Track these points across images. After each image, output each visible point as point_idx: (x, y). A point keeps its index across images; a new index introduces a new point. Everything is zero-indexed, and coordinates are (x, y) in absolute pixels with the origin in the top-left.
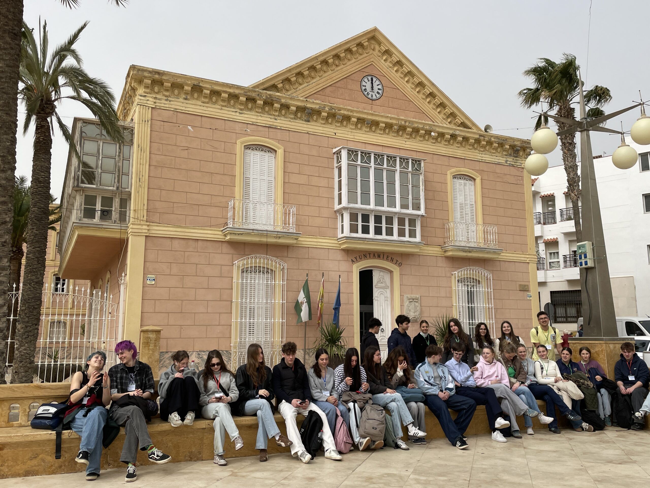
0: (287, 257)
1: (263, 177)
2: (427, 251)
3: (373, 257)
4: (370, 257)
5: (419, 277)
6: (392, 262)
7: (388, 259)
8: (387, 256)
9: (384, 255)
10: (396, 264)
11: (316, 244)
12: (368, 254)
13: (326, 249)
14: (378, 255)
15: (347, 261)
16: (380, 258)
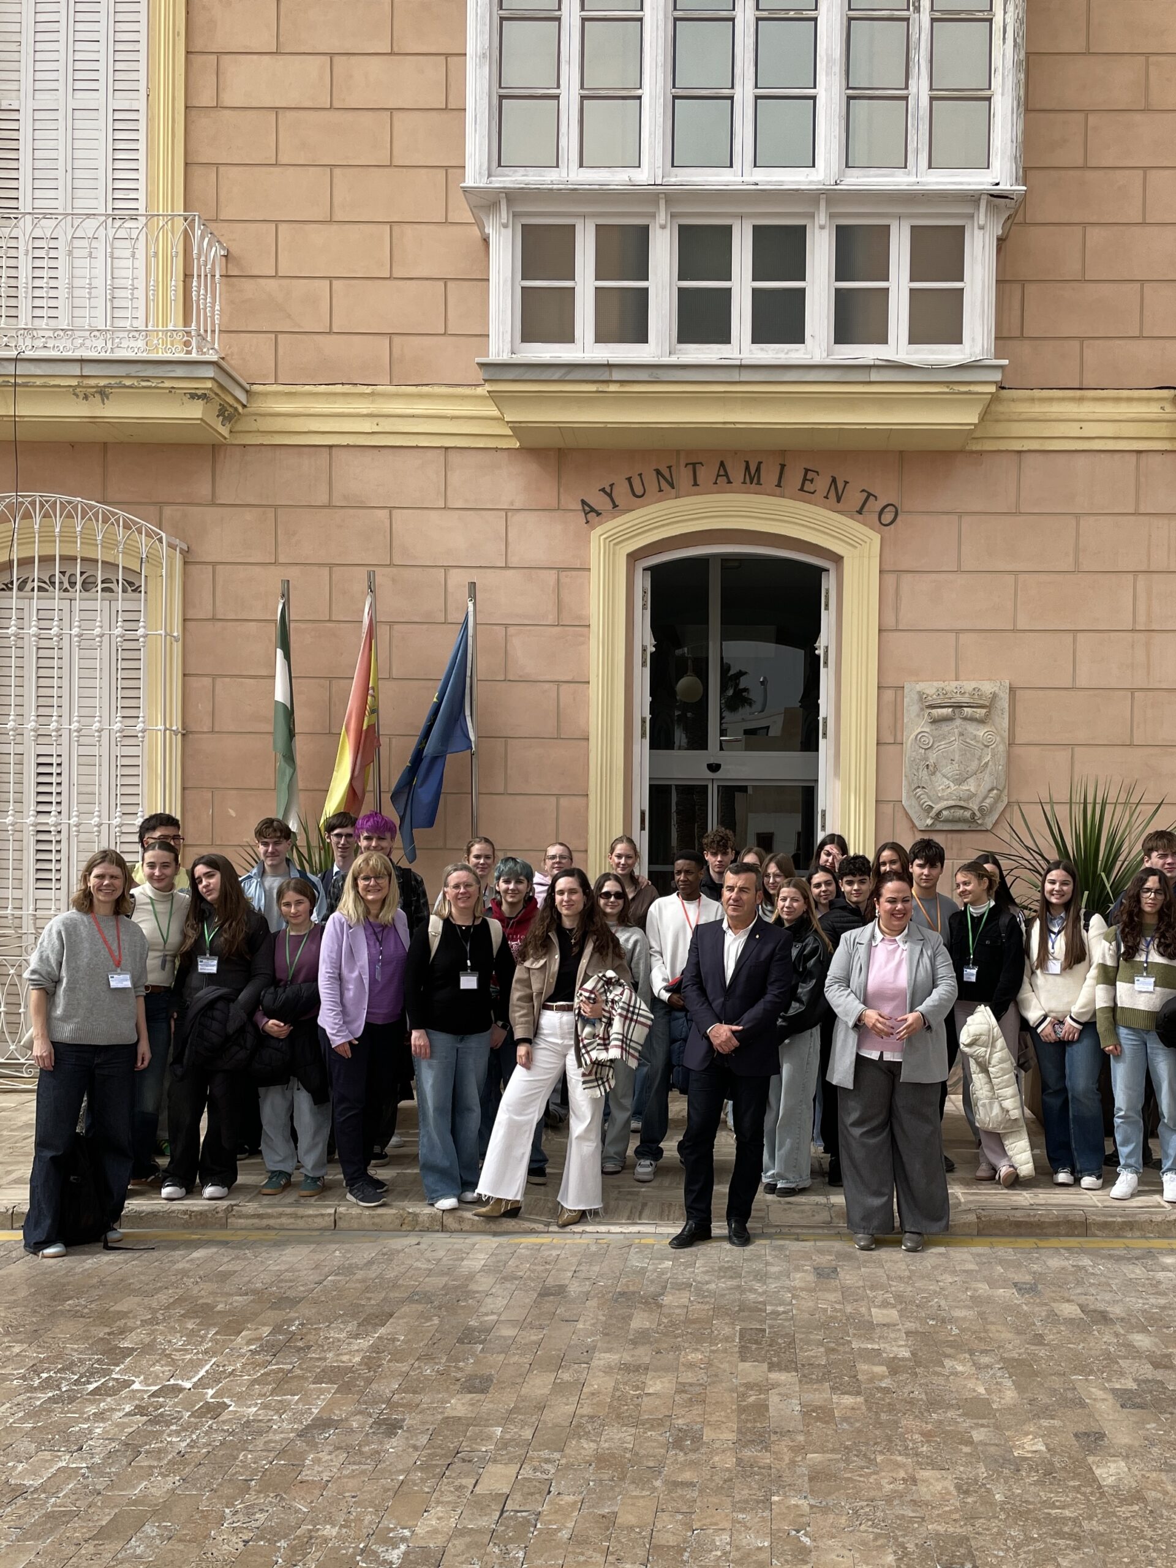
0: (213, 504)
1: (85, 100)
2: (1077, 425)
3: (716, 483)
4: (696, 484)
5: (1010, 579)
6: (839, 501)
7: (808, 486)
8: (803, 472)
9: (783, 466)
10: (860, 512)
11: (367, 426)
12: (687, 465)
13: (430, 454)
14: (747, 468)
15: (556, 514)
16: (759, 483)
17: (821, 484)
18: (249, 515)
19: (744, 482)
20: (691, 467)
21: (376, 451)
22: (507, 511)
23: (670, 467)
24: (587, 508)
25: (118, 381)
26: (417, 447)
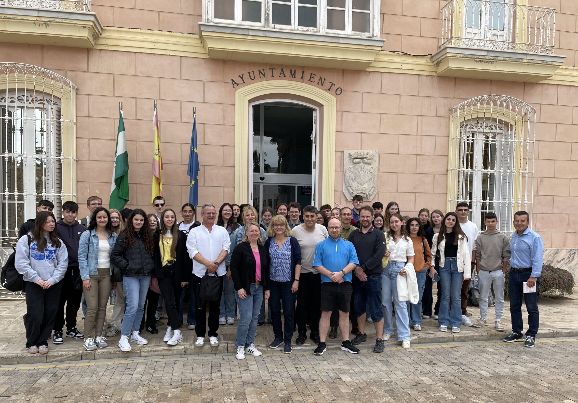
0: (88, 72)
2: (400, 65)
3: (280, 76)
4: (273, 76)
5: (378, 116)
6: (322, 86)
7: (312, 79)
8: (310, 75)
9: (303, 72)
10: (329, 90)
11: (150, 45)
12: (270, 69)
13: (175, 58)
14: (291, 72)
15: (223, 84)
16: (295, 77)
17: (316, 79)
18: (102, 77)
19: (290, 77)
20: (271, 70)
21: (153, 56)
22: (204, 81)
23: (264, 70)
24: (233, 82)
25: (53, 19)
26: (169, 55)
